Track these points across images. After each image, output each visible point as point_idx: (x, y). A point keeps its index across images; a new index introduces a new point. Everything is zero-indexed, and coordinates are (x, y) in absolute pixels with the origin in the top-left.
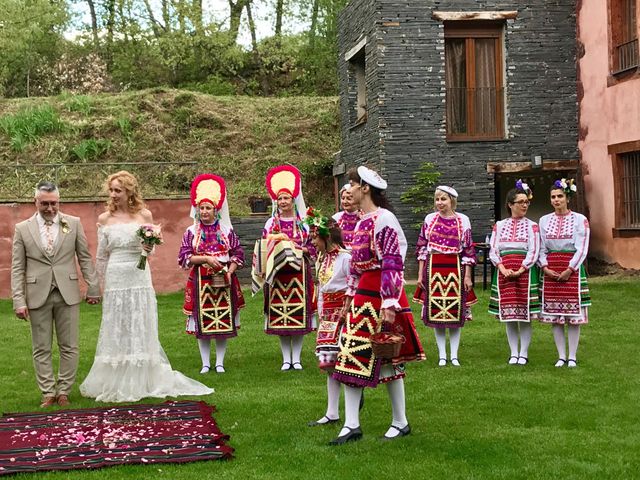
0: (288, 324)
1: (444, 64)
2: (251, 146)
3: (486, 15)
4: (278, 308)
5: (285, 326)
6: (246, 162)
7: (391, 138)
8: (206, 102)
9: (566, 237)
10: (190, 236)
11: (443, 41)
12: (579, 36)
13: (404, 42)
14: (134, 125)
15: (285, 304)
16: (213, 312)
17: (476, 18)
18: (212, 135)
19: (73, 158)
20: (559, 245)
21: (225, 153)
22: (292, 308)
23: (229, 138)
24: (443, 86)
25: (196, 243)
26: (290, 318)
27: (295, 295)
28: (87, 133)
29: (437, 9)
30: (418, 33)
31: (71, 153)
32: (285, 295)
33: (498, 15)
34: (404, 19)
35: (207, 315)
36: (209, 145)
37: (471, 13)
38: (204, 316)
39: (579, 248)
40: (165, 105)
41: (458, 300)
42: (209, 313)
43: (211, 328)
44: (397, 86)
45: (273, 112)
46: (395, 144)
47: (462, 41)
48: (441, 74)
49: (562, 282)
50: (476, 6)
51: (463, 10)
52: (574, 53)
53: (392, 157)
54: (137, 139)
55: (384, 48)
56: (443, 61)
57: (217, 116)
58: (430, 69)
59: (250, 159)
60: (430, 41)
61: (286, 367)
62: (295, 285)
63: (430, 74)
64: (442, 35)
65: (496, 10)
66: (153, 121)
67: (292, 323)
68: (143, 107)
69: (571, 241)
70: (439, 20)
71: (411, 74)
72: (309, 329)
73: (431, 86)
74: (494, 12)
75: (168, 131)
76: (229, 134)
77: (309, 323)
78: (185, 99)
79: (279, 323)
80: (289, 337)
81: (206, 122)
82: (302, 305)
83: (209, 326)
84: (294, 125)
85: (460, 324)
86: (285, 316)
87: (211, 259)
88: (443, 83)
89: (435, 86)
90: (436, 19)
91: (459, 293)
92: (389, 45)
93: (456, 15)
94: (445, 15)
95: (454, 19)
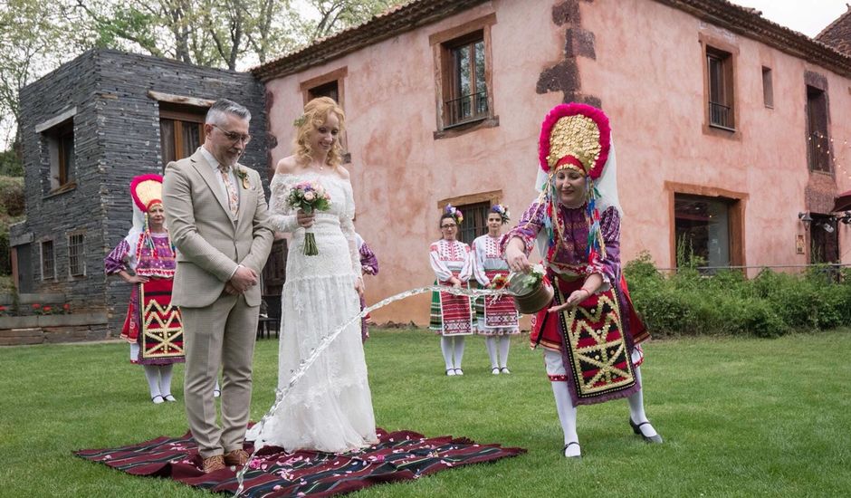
0: (169, 351)
1: (159, 140)
3: (194, 101)
4: (157, 334)
5: (166, 354)
7: (113, 204)
11: (158, 119)
12: (270, 130)
13: (122, 115)
15: (165, 328)
16: (598, 352)
17: (186, 102)
22: (173, 333)
24: (160, 160)
26: (171, 344)
27: (175, 320)
30: (135, 109)
33: (204, 103)
34: (122, 94)
35: (588, 359)
37: (181, 97)
38: (583, 364)
42: (592, 355)
43: (599, 383)
44: (117, 156)
46: (116, 210)
47: (172, 122)
48: (158, 149)
50: (185, 92)
51: (175, 93)
52: (265, 143)
53: (114, 222)
55: (104, 119)
56: (158, 137)
58: (148, 143)
60: (146, 117)
63: (149, 148)
64: (158, 113)
65: (203, 98)
67: (174, 350)
70: (154, 99)
71: (130, 145)
73: (149, 159)
74: (201, 99)
79: (159, 351)
82: (181, 329)
83: (595, 379)
86: (166, 342)
88: (159, 157)
89: (152, 160)
90: (151, 97)
92: (109, 116)
93: (170, 98)
94: (159, 96)
95: (167, 100)
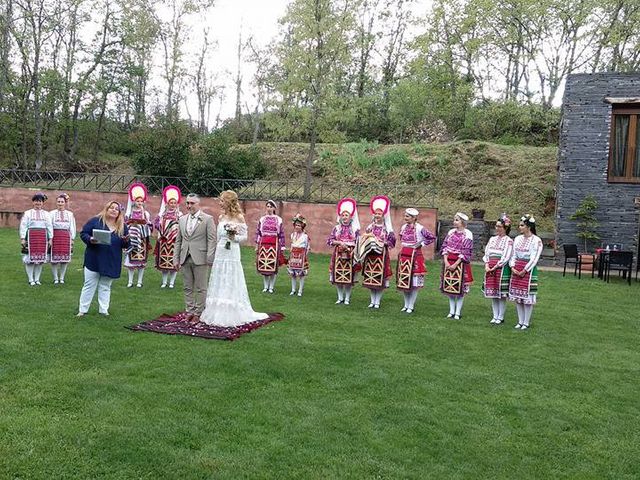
1: (610, 132)
2: (516, 177)
4: (368, 273)
5: (372, 284)
6: (510, 187)
7: (568, 177)
8: (494, 149)
9: (525, 250)
10: (335, 230)
11: (610, 117)
13: (582, 117)
14: (447, 162)
15: (372, 271)
16: (342, 271)
17: (636, 102)
18: (492, 169)
19: (411, 180)
20: (522, 255)
21: (499, 180)
22: (375, 274)
23: (503, 171)
24: (608, 146)
25: (337, 234)
26: (374, 279)
27: (378, 268)
28: (421, 166)
29: (608, 95)
30: (593, 111)
31: (410, 176)
32: (373, 266)
34: (584, 102)
35: (338, 272)
36: (489, 175)
37: (632, 99)
39: (532, 258)
40: (469, 150)
41: (459, 280)
42: (340, 271)
43: (340, 280)
44: (575, 145)
45: (535, 156)
46: (570, 182)
47: (628, 116)
48: (607, 138)
49: (521, 277)
50: (636, 94)
51: (627, 96)
54: (448, 170)
56: (608, 130)
57: (498, 157)
58: (600, 135)
59: (513, 185)
60: (601, 116)
61: (371, 305)
62: (378, 262)
63: (599, 138)
64: (610, 113)
66: (459, 160)
67: (375, 283)
68: (455, 151)
69: (528, 253)
70: (609, 103)
71: (586, 137)
72: (383, 286)
73: (600, 145)
75: (467, 166)
76: (503, 169)
77: (384, 283)
78: (482, 147)
79: (368, 282)
80: (375, 290)
81: (490, 161)
82: (381, 273)
83: (339, 278)
84: (547, 165)
85: (461, 295)
86: (371, 278)
87: (342, 243)
88: (608, 144)
89: (602, 146)
90: (607, 102)
91: (460, 277)
93: (622, 100)
94: (614, 100)
95: (620, 102)
